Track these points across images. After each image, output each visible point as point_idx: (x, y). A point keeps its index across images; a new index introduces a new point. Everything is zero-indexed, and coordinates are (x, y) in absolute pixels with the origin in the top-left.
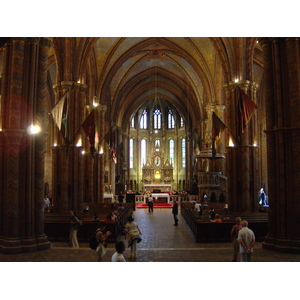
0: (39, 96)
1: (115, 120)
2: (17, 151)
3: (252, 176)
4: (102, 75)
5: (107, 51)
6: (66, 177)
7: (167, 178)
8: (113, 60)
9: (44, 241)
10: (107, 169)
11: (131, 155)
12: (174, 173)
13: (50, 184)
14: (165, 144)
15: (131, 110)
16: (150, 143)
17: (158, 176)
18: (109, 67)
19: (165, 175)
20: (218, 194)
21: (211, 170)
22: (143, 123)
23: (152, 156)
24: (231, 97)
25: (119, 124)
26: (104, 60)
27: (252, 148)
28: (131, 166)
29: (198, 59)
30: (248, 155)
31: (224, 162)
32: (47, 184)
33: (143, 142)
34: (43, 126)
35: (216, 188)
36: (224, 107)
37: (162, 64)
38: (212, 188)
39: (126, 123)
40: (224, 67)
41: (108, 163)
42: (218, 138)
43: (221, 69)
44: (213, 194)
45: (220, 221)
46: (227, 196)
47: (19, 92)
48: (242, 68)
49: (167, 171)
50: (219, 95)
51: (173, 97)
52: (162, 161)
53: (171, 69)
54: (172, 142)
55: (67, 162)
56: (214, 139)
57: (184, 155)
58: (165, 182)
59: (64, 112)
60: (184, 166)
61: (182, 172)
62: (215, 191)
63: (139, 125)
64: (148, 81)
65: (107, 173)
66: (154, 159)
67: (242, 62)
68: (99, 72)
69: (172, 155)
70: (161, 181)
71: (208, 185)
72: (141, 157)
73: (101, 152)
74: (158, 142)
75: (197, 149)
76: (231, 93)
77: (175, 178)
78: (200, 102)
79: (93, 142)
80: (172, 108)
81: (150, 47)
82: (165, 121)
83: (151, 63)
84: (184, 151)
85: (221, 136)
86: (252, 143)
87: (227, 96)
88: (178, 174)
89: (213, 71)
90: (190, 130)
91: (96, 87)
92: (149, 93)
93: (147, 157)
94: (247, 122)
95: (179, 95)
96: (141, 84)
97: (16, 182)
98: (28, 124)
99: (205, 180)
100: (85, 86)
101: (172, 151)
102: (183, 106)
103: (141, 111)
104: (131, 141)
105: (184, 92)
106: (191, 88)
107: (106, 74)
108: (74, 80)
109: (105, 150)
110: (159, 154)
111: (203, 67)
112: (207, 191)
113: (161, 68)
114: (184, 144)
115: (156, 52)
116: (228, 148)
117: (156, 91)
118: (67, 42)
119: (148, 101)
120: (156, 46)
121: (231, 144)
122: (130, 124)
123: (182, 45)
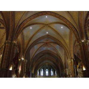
4: (26, 48)
5: (29, 39)
18: (29, 46)
25: (33, 72)
26: (27, 42)
37: (49, 49)
63: (40, 74)
80: (52, 68)
83: (45, 48)
91: (23, 52)
92: (44, 62)
103: (41, 69)
113: (49, 50)
115: (47, 43)
116: (83, 71)
117: (47, 61)
118: (11, 25)
119: (44, 65)
120: (47, 40)
121: (84, 69)
122: (37, 73)
123: (56, 38)
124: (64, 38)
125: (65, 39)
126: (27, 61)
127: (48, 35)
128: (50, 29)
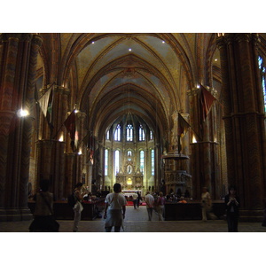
0: (28, 85)
1: (93, 129)
2: (7, 130)
3: (213, 168)
4: (82, 87)
5: (88, 66)
6: (48, 168)
7: (138, 185)
8: (92, 73)
9: (27, 212)
10: (84, 171)
11: (106, 164)
12: (145, 180)
13: (33, 184)
14: (137, 154)
15: (106, 124)
16: (123, 154)
17: (129, 182)
18: (89, 80)
19: (136, 182)
20: (183, 190)
21: (177, 169)
22: (117, 135)
23: (124, 165)
24: (193, 101)
25: (96, 134)
26: (84, 73)
27: (213, 144)
28: (106, 174)
29: (165, 74)
30: (209, 150)
31: (188, 162)
32: (30, 185)
33: (117, 153)
34: (30, 111)
35: (182, 185)
36: (188, 115)
37: (134, 81)
38: (178, 185)
39: (102, 134)
40: (187, 76)
41: (85, 167)
42: (182, 135)
43: (185, 78)
44: (179, 190)
45: (185, 202)
46: (192, 193)
47: (12, 80)
48: (203, 76)
49: (138, 178)
50: (184, 104)
51: (143, 112)
52: (134, 169)
53: (142, 86)
54: (142, 152)
55: (50, 154)
56: (179, 137)
57: (153, 164)
58: (136, 188)
59: (50, 102)
60: (153, 174)
61: (151, 180)
62: (181, 188)
63: (113, 138)
64: (122, 97)
65: (84, 175)
66: (126, 167)
67: (203, 71)
68: (80, 84)
69: (142, 164)
70: (132, 187)
71: (175, 182)
72: (115, 166)
73: (80, 153)
74: (130, 152)
75: (165, 152)
76: (193, 98)
77: (145, 184)
78: (167, 114)
79: (73, 138)
80: (143, 123)
81: (124, 65)
82: (136, 135)
83: (125, 80)
84: (153, 160)
85: (185, 134)
86: (212, 140)
87: (190, 100)
88: (148, 181)
89: (178, 84)
90: (159, 141)
91: (77, 96)
92: (123, 108)
93: (120, 165)
94: (208, 113)
95: (149, 109)
96: (116, 100)
97: (5, 157)
98: (18, 108)
99: (172, 177)
100: (68, 90)
101: (142, 161)
102: (152, 120)
103: (115, 125)
104: (106, 151)
105: (154, 107)
106: (160, 102)
107: (86, 85)
108: (59, 84)
109: (83, 152)
110: (131, 163)
111: (170, 81)
112: (173, 188)
113: (134, 85)
114: (153, 154)
115: (129, 70)
116: (192, 144)
117: (129, 106)
118: (54, 51)
119: (122, 116)
120: (130, 64)
121: (194, 141)
122: (105, 135)
123: (151, 62)
124: (167, 65)
125: (170, 68)
126: (84, 115)
127: (131, 54)
128: (136, 44)
